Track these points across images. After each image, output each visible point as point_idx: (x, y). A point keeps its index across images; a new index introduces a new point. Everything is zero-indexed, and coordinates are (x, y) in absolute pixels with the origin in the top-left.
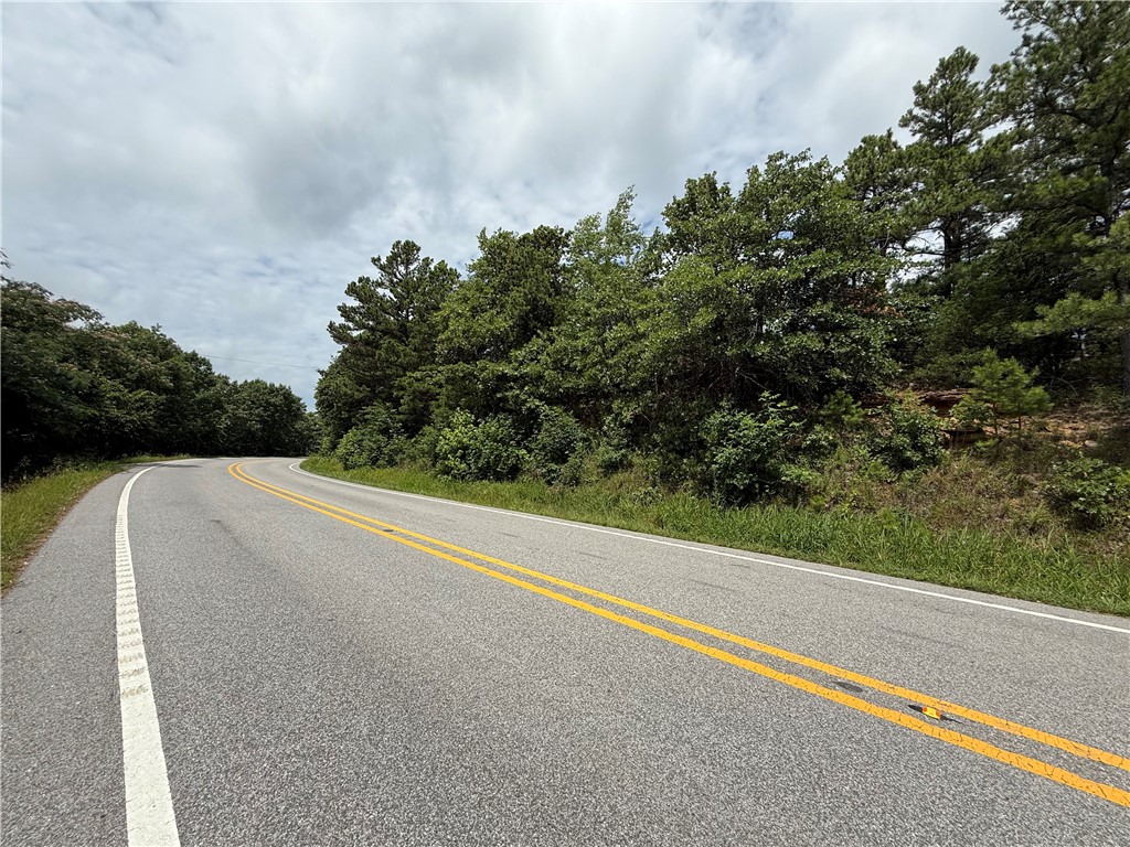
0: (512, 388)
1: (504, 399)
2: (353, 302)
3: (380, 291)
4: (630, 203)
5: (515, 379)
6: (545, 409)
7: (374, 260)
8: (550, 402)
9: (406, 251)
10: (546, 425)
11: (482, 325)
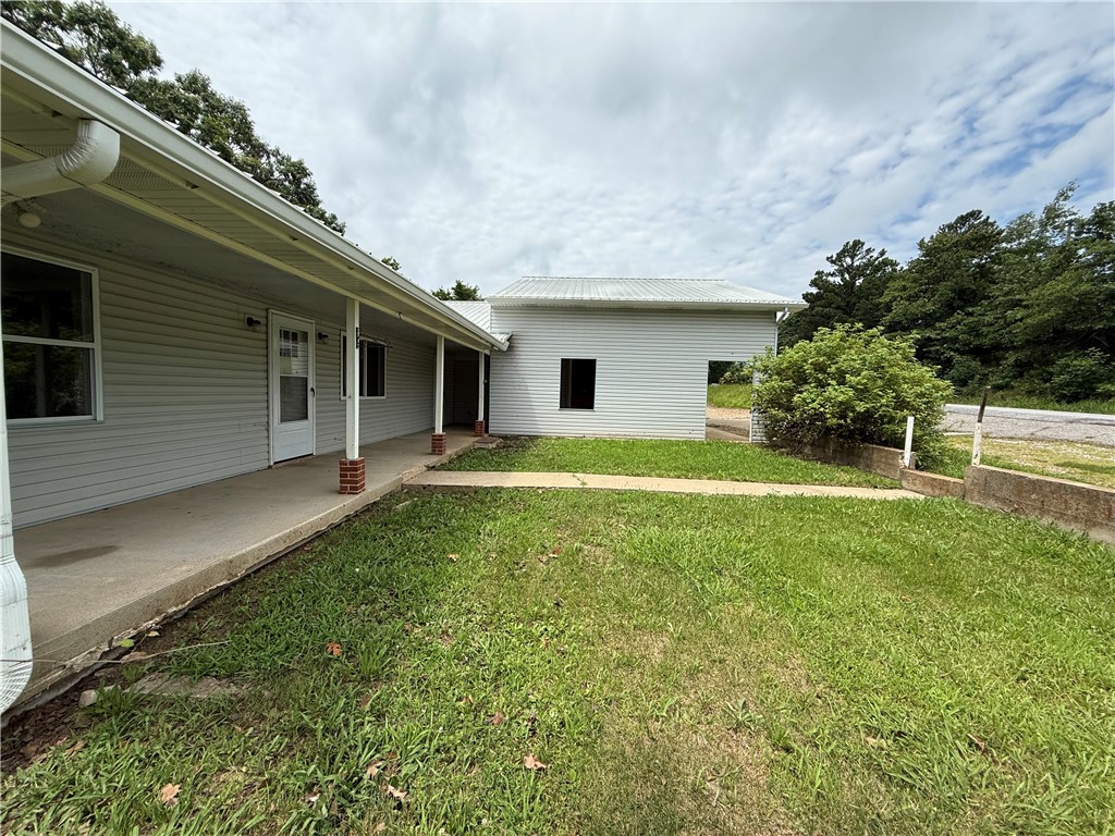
0: (935, 345)
1: (930, 352)
2: (814, 290)
3: (831, 279)
4: (1070, 193)
5: (938, 340)
6: (958, 357)
7: (828, 259)
8: (961, 353)
9: (853, 249)
10: (956, 366)
11: (915, 308)
